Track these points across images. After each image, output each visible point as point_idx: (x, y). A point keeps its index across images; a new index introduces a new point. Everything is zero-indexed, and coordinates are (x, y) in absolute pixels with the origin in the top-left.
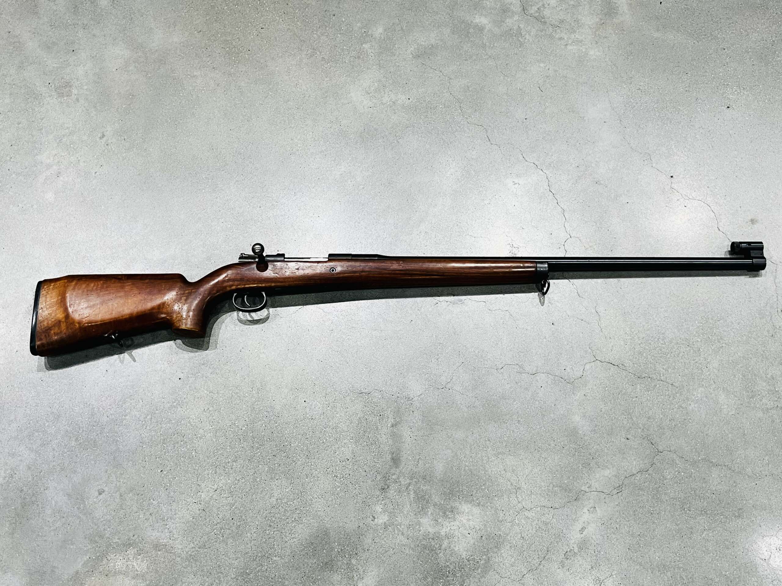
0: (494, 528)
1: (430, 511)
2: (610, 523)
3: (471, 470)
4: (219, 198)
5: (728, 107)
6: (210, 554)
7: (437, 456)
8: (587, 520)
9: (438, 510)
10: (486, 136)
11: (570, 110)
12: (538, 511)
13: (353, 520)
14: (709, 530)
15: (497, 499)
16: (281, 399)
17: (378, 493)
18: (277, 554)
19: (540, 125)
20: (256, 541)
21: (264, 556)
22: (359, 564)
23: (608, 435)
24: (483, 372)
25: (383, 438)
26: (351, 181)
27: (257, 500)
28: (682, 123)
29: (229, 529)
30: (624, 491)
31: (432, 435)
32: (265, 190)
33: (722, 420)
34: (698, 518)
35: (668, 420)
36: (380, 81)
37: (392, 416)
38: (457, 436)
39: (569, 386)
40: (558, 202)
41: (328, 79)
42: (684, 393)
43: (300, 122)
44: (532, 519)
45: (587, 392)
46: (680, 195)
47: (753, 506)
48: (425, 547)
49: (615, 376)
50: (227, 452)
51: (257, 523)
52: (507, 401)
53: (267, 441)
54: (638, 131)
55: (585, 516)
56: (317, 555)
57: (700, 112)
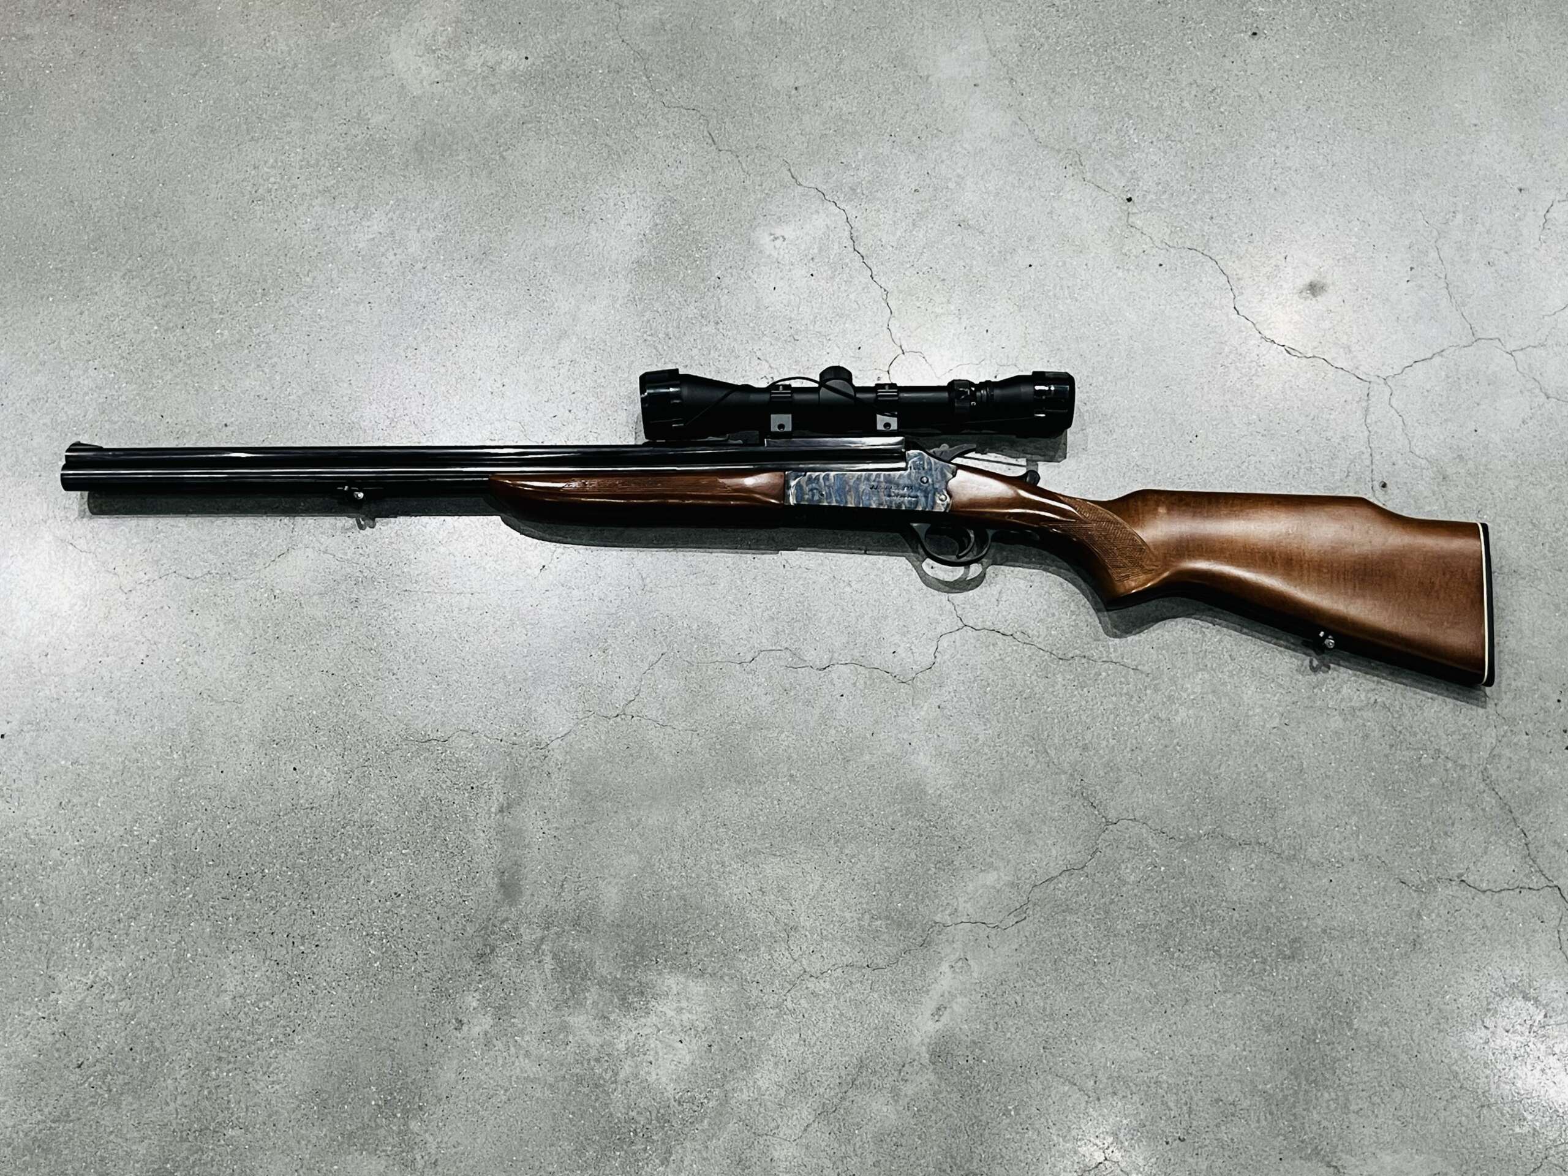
0: (737, 1023)
1: (592, 996)
2: (1000, 992)
3: (683, 898)
4: (86, 313)
5: (1255, 34)
6: (81, 1134)
7: (606, 871)
8: (949, 989)
9: (608, 994)
10: (706, 133)
11: (896, 63)
12: (838, 977)
13: (413, 1033)
14: (1225, 992)
15: (743, 957)
16: (239, 768)
17: (468, 966)
18: (235, 1122)
19: (830, 102)
20: (187, 1095)
21: (207, 1128)
22: (426, 1131)
23: (994, 792)
24: (710, 672)
25: (480, 840)
26: (395, 254)
27: (187, 1001)
28: (1151, 78)
29: (124, 1074)
30: (1031, 918)
31: (593, 824)
32: (193, 288)
33: (1251, 741)
34: (1200, 968)
35: (1128, 749)
36: (458, 21)
37: (499, 787)
38: (650, 822)
39: (904, 689)
40: (874, 273)
41: (338, 24)
42: (1163, 687)
43: (273, 125)
44: (824, 996)
45: (945, 699)
46: (1148, 239)
47: (1324, 931)
48: (580, 1079)
49: (1008, 659)
50: (116, 896)
51: (188, 1054)
52: (764, 732)
53: (208, 866)
54: (1050, 100)
55: (945, 979)
56: (330, 1118)
57: (1191, 48)
